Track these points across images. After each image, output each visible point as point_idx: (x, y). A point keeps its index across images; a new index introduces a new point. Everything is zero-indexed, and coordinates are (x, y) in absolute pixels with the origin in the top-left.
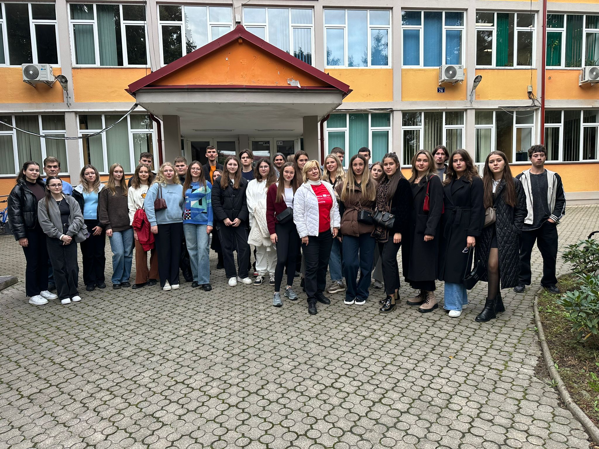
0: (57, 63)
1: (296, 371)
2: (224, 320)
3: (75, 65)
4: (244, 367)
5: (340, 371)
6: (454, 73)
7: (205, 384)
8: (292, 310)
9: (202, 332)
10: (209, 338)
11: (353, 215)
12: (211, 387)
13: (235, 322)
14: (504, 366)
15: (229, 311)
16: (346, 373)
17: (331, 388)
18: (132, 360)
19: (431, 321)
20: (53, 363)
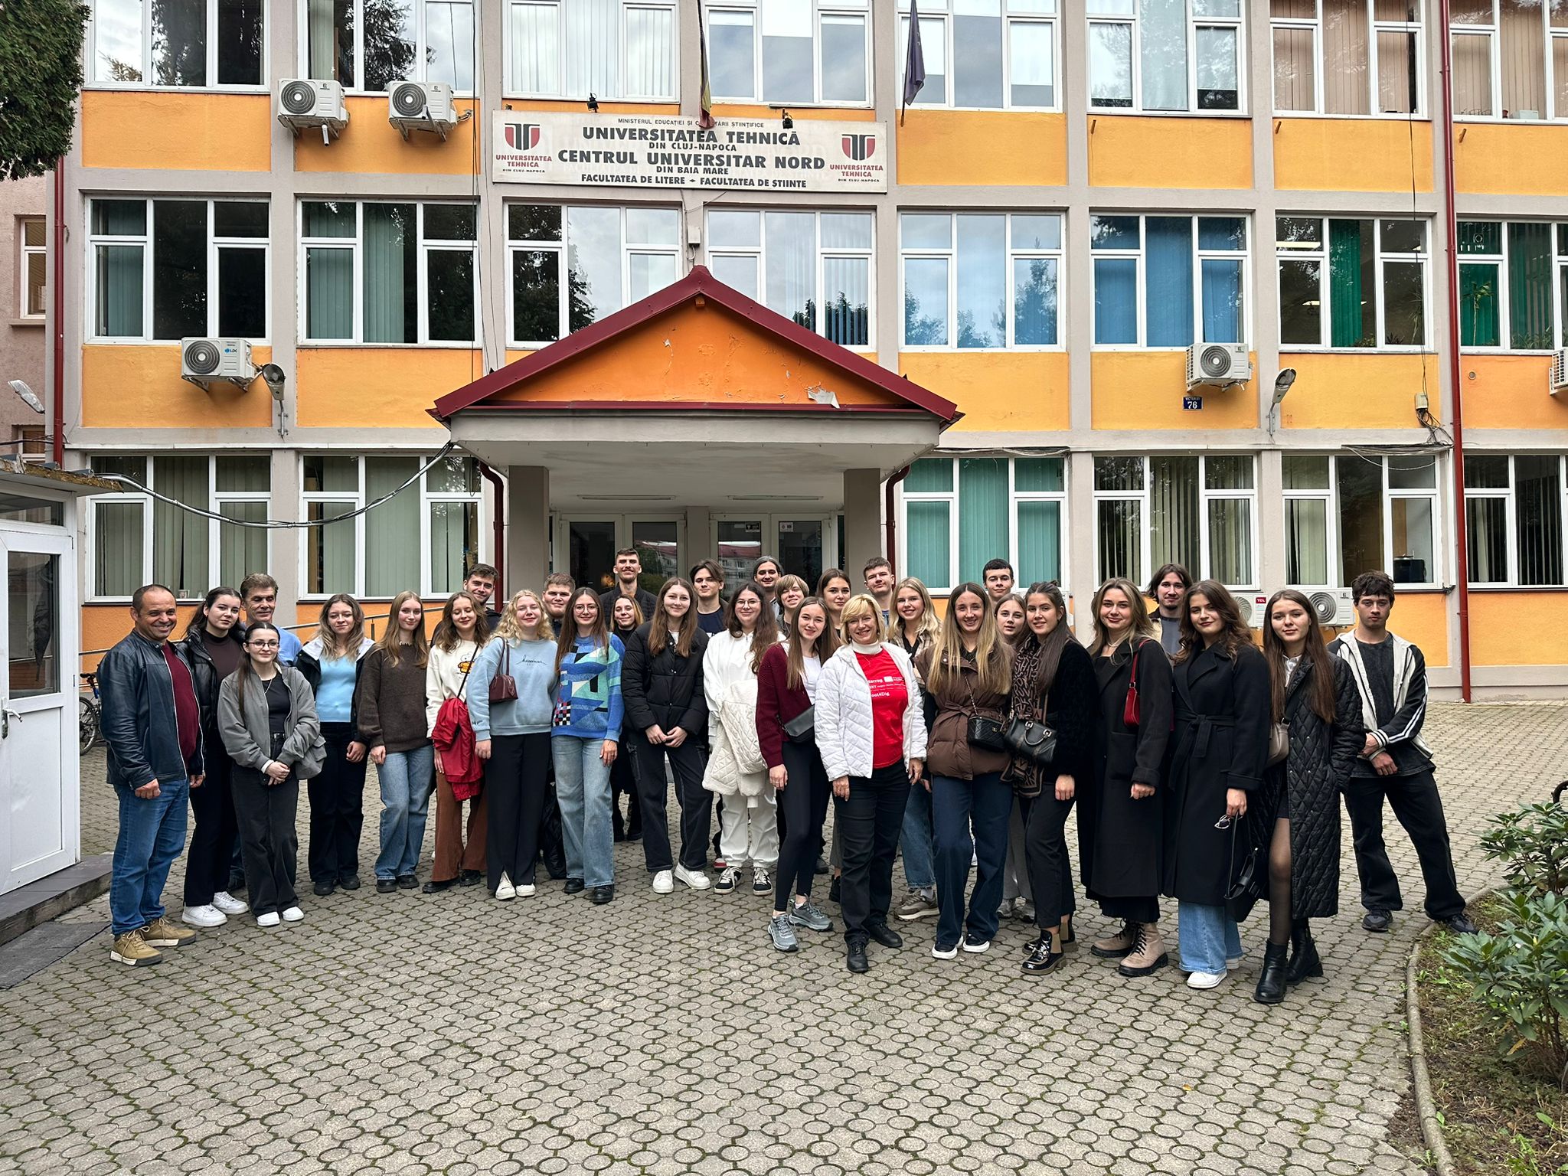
0: (264, 336)
1: (814, 1108)
2: (643, 979)
3: (303, 340)
4: (690, 1093)
5: (917, 1111)
6: (1226, 364)
7: (600, 1129)
8: (808, 961)
9: (591, 1006)
10: (607, 1021)
11: (955, 726)
12: (614, 1137)
13: (669, 984)
14: (1314, 1115)
15: (654, 958)
16: (932, 1117)
17: (895, 1150)
18: (428, 1066)
19: (1147, 998)
20: (248, 1068)
